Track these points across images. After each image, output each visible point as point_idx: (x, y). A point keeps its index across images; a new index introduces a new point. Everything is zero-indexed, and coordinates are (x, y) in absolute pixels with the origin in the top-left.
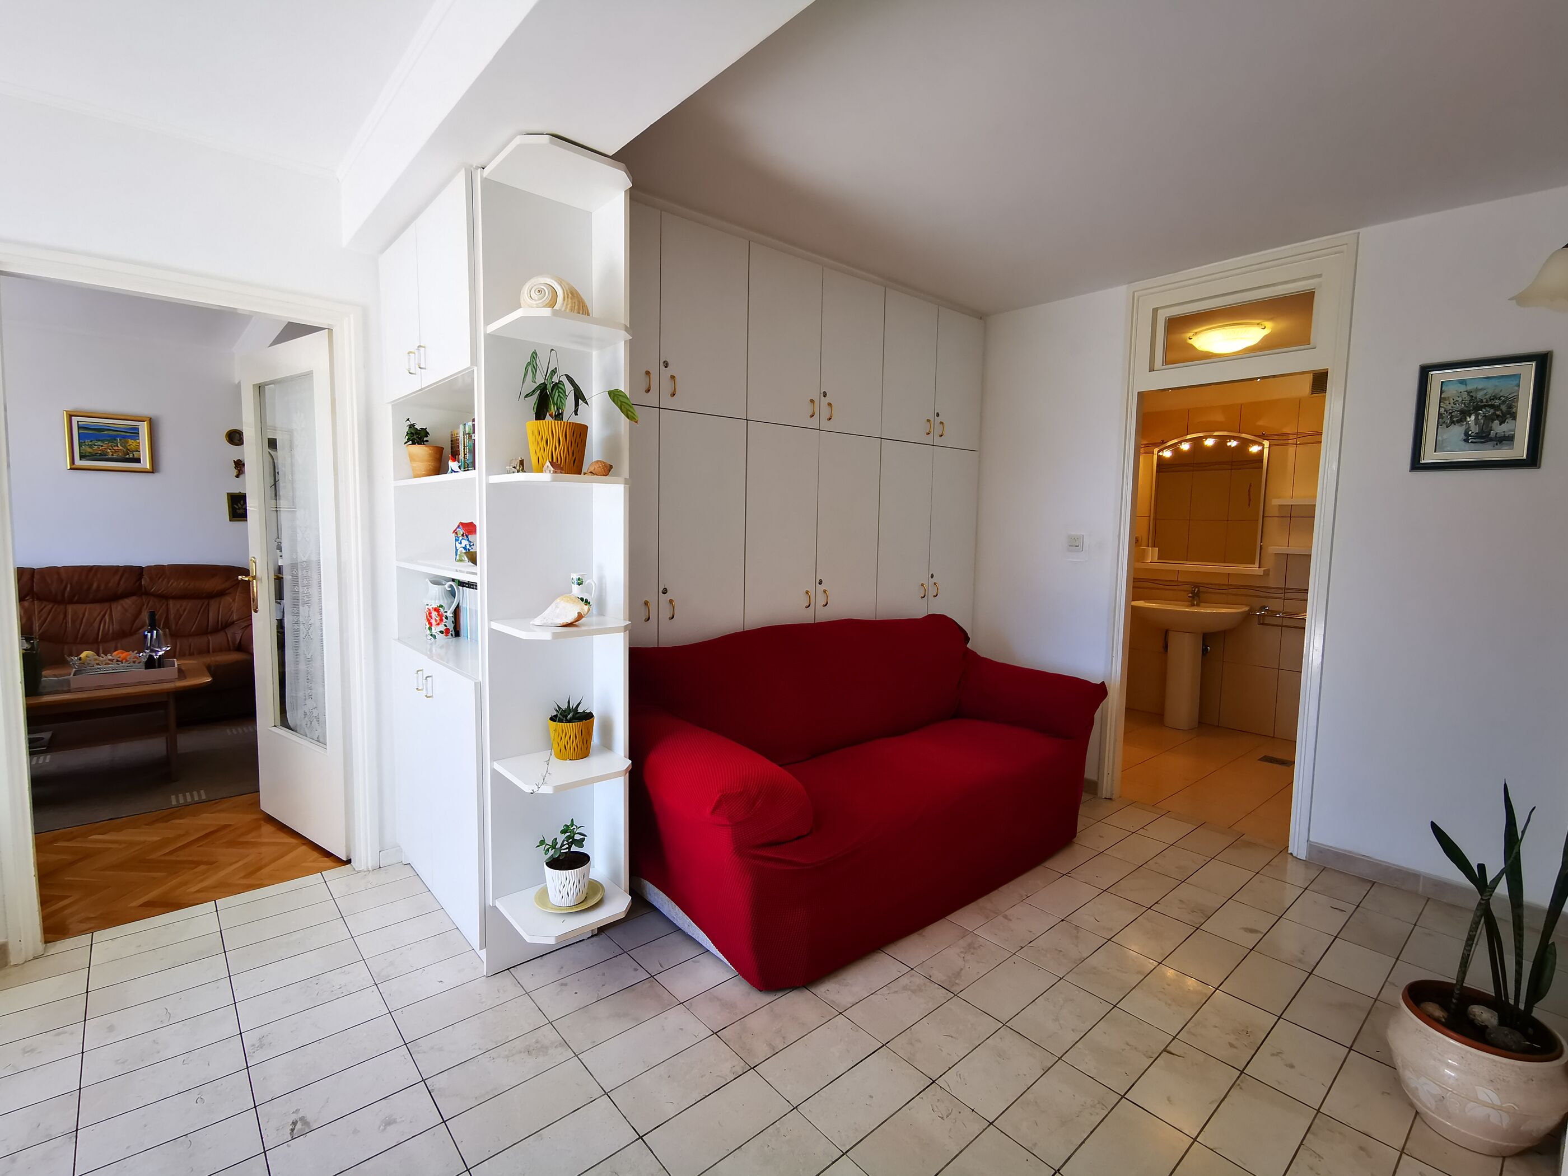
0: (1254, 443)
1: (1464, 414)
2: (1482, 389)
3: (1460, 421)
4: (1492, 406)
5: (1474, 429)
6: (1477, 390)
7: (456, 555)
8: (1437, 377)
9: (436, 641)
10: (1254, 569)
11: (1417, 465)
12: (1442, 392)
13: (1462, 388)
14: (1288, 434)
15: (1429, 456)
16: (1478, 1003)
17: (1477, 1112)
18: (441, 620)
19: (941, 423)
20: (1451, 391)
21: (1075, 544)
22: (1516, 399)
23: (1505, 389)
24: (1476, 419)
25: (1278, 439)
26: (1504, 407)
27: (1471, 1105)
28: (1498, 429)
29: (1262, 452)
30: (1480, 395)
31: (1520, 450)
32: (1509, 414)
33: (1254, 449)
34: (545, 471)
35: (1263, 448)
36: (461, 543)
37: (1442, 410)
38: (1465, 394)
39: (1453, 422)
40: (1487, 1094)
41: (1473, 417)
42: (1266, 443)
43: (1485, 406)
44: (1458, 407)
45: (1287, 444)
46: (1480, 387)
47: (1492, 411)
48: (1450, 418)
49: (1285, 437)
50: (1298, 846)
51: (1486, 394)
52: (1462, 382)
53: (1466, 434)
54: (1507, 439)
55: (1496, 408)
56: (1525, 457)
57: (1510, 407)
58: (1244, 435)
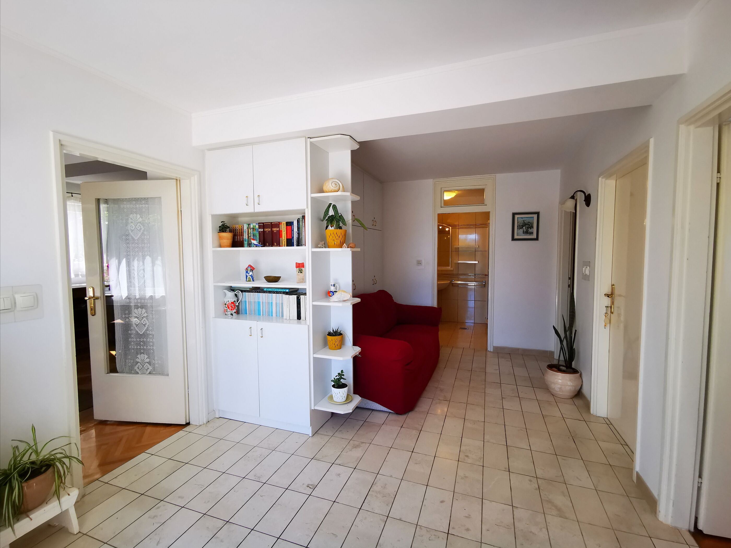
0: (447, 227)
1: (523, 226)
2: (526, 220)
3: (522, 228)
4: (528, 225)
5: (525, 230)
6: (525, 220)
7: (246, 279)
8: (516, 216)
9: (233, 317)
10: (449, 268)
11: (513, 239)
12: (518, 220)
13: (522, 220)
14: (456, 225)
15: (516, 237)
16: (561, 366)
17: (568, 388)
18: (235, 307)
19: (375, 221)
20: (520, 220)
21: (419, 263)
22: (533, 223)
23: (530, 220)
24: (525, 228)
25: (454, 226)
26: (531, 225)
27: (567, 387)
28: (530, 230)
29: (449, 231)
30: (526, 222)
31: (534, 236)
32: (532, 227)
33: (447, 229)
34: (343, 247)
35: (450, 229)
36: (249, 274)
37: (518, 225)
38: (523, 221)
39: (520, 228)
40: (569, 383)
41: (524, 227)
42: (451, 228)
43: (527, 225)
44: (521, 224)
45: (456, 228)
46: (525, 219)
47: (528, 226)
48: (520, 227)
49: (455, 226)
50: (490, 348)
51: (527, 222)
52: (522, 218)
53: (523, 232)
54: (532, 233)
55: (529, 225)
56: (536, 238)
57: (532, 225)
58: (444, 225)
